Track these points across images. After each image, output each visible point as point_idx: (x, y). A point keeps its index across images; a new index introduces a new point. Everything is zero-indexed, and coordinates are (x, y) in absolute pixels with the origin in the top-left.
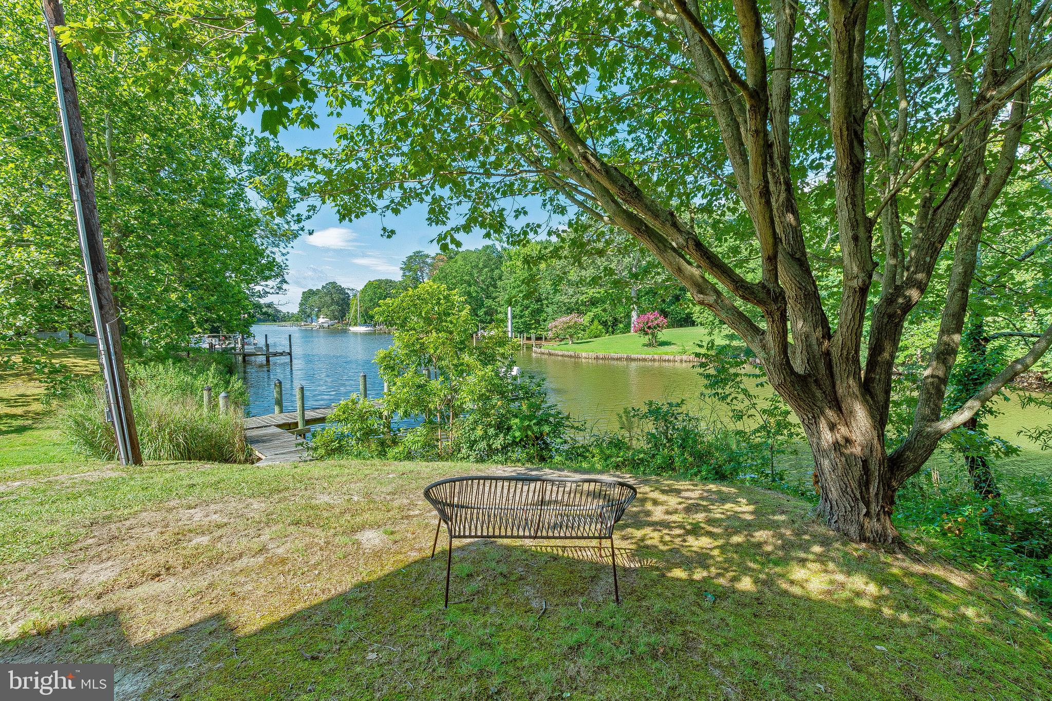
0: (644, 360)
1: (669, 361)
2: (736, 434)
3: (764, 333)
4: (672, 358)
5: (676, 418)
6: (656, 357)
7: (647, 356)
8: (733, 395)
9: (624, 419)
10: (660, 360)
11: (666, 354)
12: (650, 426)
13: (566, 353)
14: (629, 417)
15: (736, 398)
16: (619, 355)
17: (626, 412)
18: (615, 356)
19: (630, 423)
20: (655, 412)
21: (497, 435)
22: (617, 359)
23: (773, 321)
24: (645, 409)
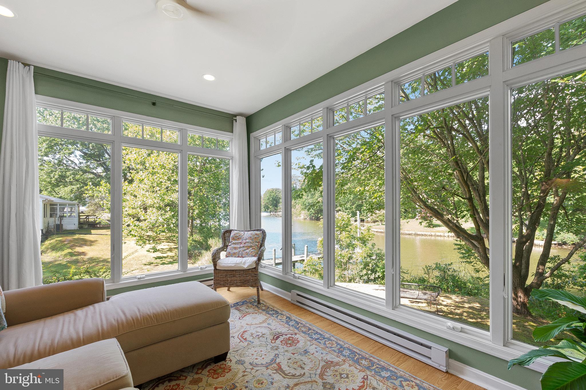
0: (426, 235)
1: (440, 236)
2: (477, 279)
3: (479, 248)
4: (442, 234)
5: (449, 271)
6: (433, 234)
7: (427, 233)
8: (475, 262)
9: (426, 270)
10: (435, 236)
11: (439, 232)
12: (437, 273)
13: (379, 230)
14: (428, 269)
15: (476, 263)
16: (410, 232)
17: (426, 267)
18: (408, 232)
19: (428, 271)
20: (438, 267)
21: (371, 274)
22: (409, 234)
23: (481, 245)
24: (434, 266)
